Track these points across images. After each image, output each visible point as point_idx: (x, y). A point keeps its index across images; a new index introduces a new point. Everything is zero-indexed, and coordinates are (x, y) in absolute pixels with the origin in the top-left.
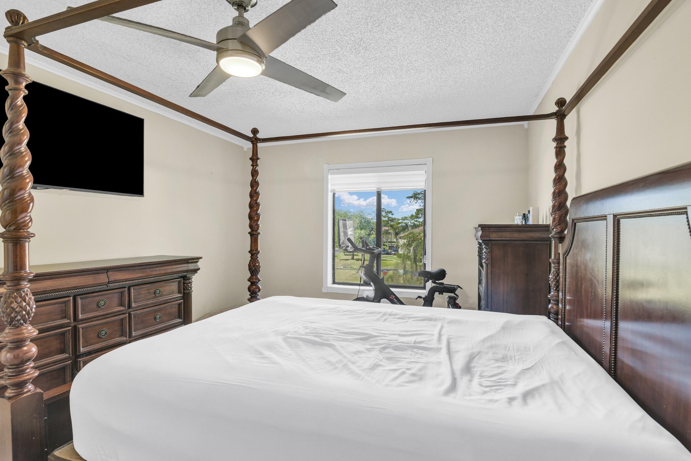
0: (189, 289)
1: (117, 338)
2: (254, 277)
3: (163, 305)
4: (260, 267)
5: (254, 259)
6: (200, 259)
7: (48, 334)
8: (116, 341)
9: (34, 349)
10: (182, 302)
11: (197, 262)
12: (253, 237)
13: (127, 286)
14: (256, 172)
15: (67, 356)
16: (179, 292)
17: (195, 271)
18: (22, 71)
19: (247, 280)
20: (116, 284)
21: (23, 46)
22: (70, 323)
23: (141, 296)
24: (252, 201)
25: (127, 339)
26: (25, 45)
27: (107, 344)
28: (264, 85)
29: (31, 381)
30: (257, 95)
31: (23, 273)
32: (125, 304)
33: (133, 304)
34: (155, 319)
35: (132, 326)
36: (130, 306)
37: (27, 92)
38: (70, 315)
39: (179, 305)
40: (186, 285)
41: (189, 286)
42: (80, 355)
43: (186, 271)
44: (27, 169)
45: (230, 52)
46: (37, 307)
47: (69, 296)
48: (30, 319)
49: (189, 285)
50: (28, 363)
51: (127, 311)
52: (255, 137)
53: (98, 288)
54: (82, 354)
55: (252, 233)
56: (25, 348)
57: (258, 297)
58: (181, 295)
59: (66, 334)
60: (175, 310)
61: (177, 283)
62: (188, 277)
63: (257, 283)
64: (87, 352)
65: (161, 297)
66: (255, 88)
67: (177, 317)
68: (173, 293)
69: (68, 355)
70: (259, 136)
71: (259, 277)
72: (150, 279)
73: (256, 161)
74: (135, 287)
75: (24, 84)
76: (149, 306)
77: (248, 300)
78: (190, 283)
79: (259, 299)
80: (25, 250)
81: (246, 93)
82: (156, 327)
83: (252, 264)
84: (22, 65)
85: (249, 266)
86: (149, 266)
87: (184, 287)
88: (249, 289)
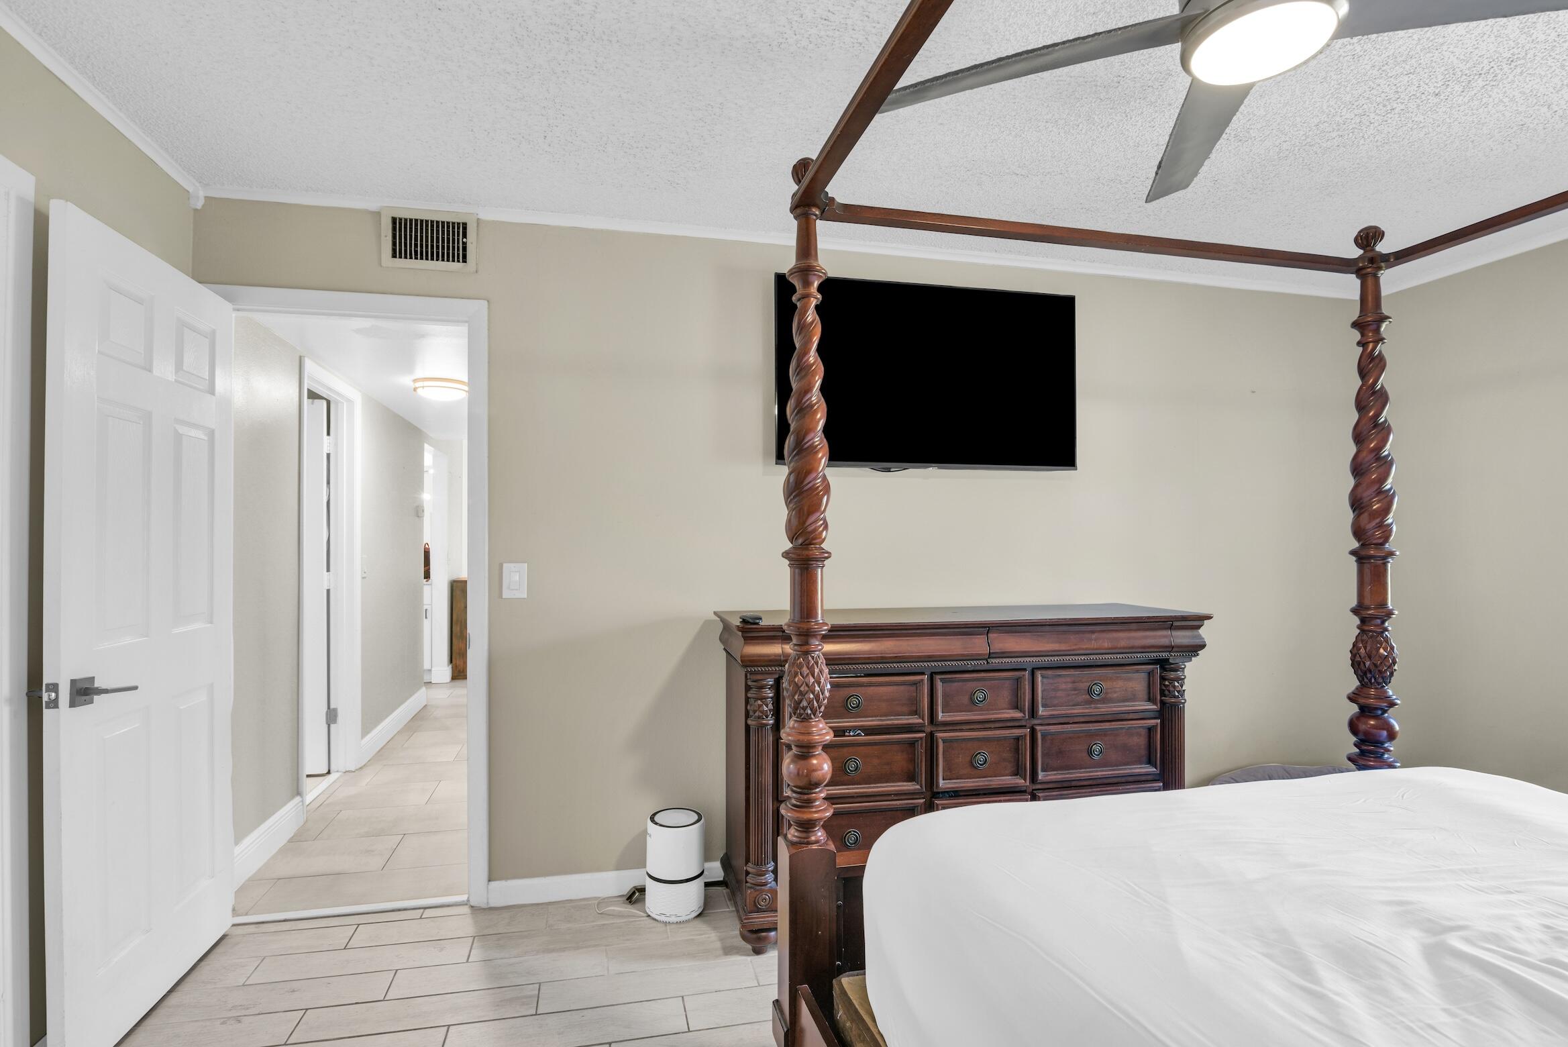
0: (1177, 694)
1: (1007, 777)
2: (1372, 692)
3: (1108, 724)
4: (1394, 662)
5: (1372, 637)
6: (1205, 621)
7: (889, 739)
8: (1004, 782)
9: (827, 767)
10: (1157, 725)
11: (1199, 627)
12: (1367, 566)
13: (1029, 669)
14: (1377, 361)
15: (916, 789)
16: (1150, 699)
17: (1195, 649)
18: (812, 261)
19: (1346, 697)
20: (1005, 660)
21: (814, 217)
22: (923, 725)
23: (1059, 694)
24: (1364, 454)
25: (1026, 785)
26: (816, 215)
27: (986, 783)
28: (1395, 82)
29: (822, 823)
30: (1376, 124)
31: (813, 624)
32: (1025, 705)
33: (1041, 709)
34: (1090, 752)
35: (1037, 758)
36: (1033, 713)
37: (819, 296)
38: (923, 711)
39: (1150, 730)
40: (1167, 683)
41: (1174, 687)
42: (938, 793)
43: (1166, 647)
44: (820, 433)
45: (1215, 17)
46: (835, 686)
47: (923, 674)
48: (822, 709)
49: (1176, 684)
50: (818, 790)
51: (1028, 721)
52: (1370, 255)
53: (971, 665)
54: (942, 792)
55: (1363, 553)
56: (815, 762)
57: (1386, 756)
58: (1155, 707)
59: (916, 744)
60: (1140, 741)
61: (1144, 676)
62: (1173, 664)
63: (1385, 711)
64: (953, 791)
65: (1104, 703)
66: (1365, 106)
67: (1145, 759)
68: (1133, 698)
69: (918, 787)
70: (1383, 247)
71: (1390, 693)
72: (1077, 658)
73: (1374, 327)
74: (1044, 672)
75: (816, 284)
76: (1076, 720)
77: (1350, 759)
78: (1181, 680)
79: (1391, 766)
80: (815, 582)
81: (1334, 134)
82: (1092, 772)
83: (1362, 651)
84: (813, 253)
85: (1354, 652)
86: (1076, 628)
87: (1164, 688)
88: (1353, 727)
